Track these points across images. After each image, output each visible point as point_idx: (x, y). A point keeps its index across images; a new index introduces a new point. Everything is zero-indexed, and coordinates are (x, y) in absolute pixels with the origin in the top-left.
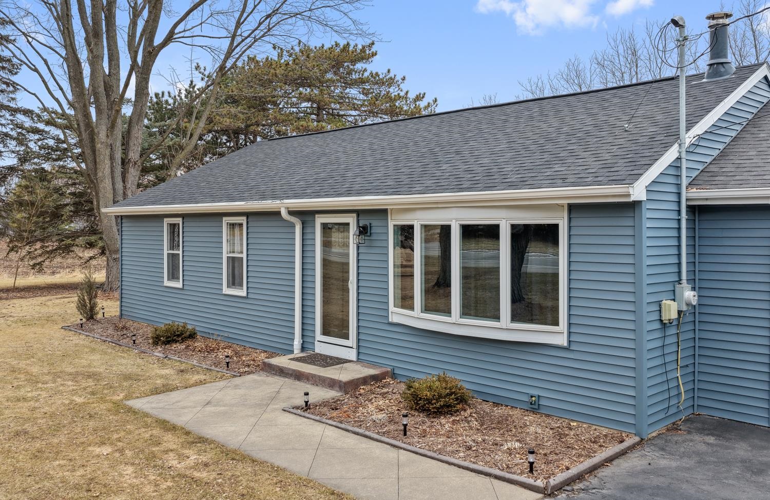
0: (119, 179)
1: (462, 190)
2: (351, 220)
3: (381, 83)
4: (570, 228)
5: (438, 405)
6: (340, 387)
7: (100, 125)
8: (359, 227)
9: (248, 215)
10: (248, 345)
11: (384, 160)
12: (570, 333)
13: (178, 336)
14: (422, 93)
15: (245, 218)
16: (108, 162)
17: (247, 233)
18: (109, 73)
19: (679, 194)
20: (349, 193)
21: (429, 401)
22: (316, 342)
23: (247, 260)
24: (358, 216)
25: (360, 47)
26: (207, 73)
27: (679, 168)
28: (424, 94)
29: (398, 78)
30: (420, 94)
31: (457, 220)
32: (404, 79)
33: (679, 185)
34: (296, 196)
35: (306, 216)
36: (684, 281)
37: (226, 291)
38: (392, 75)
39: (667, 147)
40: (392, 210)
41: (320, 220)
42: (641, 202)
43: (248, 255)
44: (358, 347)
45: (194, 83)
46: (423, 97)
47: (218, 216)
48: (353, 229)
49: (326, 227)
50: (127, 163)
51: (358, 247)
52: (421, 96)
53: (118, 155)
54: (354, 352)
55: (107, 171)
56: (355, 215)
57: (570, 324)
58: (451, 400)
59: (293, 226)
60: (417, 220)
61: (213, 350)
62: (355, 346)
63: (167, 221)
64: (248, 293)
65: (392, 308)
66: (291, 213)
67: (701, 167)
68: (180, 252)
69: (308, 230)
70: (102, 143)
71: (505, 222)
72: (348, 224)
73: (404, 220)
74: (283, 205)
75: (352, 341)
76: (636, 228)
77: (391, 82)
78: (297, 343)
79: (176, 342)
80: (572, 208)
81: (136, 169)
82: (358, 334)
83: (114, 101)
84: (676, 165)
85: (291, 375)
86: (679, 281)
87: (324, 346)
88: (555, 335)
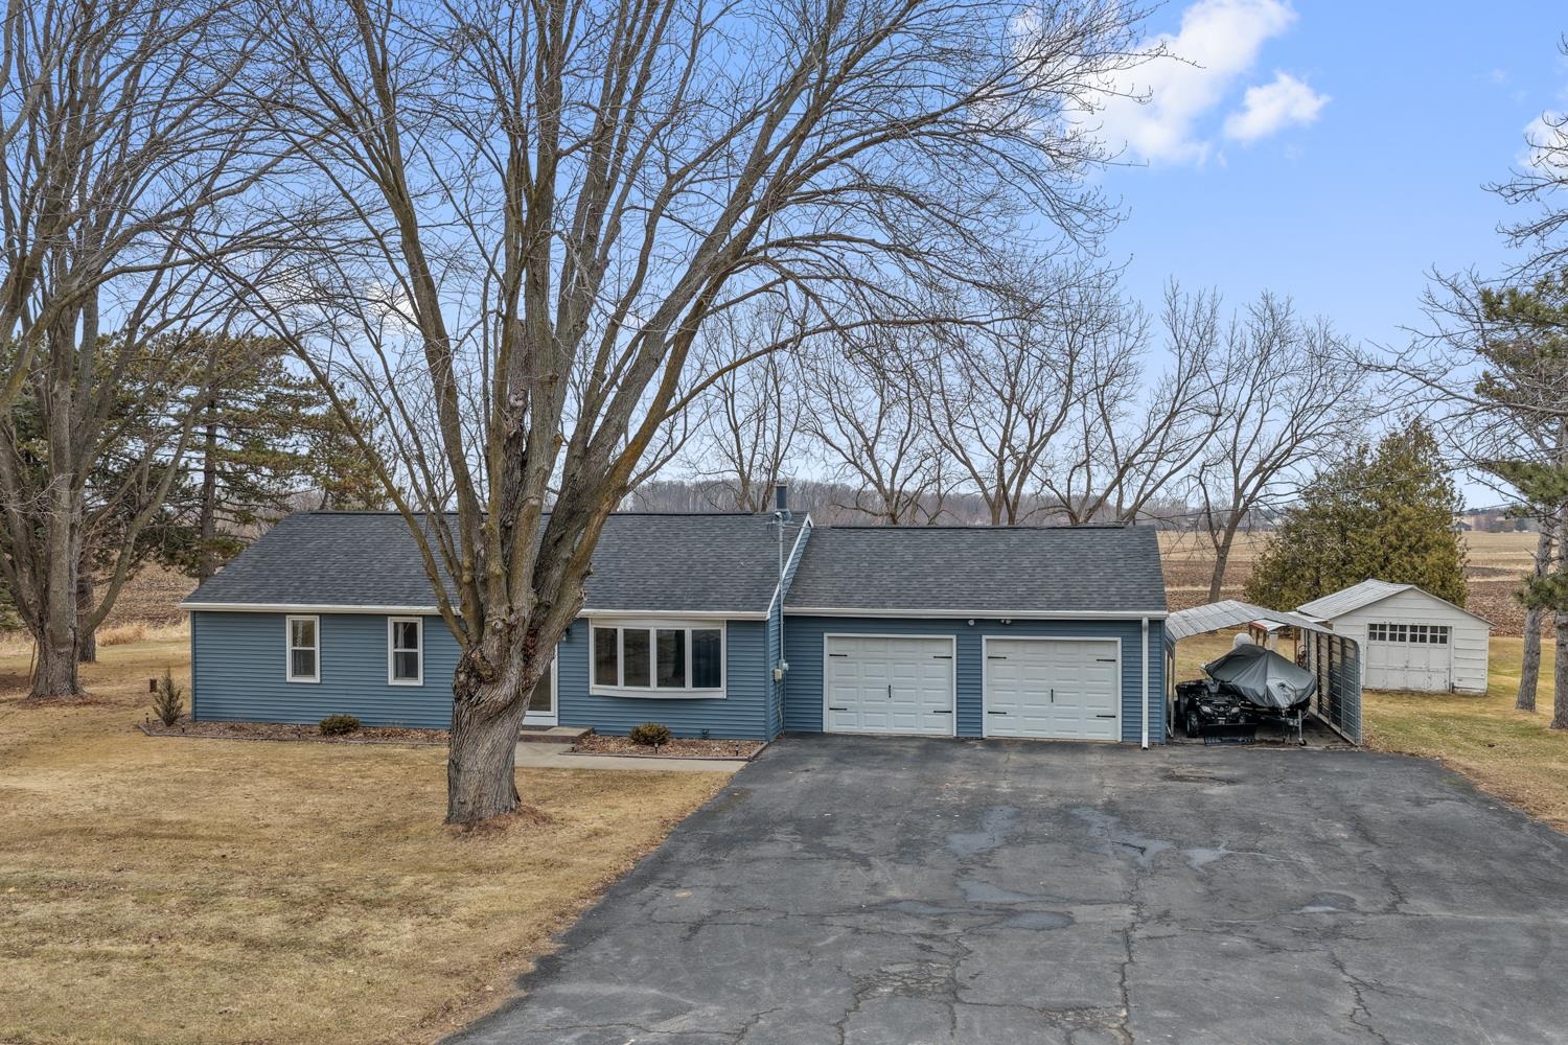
1: (658, 609)
4: (726, 633)
9: (424, 616)
12: (727, 691)
15: (420, 619)
17: (424, 631)
19: (780, 610)
23: (424, 655)
31: (656, 627)
36: (782, 658)
37: (393, 682)
40: (593, 618)
43: (424, 650)
44: (560, 715)
47: (383, 616)
54: (556, 719)
57: (727, 686)
60: (621, 627)
62: (556, 715)
63: (290, 618)
64: (424, 682)
65: (592, 686)
68: (317, 649)
71: (689, 629)
73: (609, 626)
75: (554, 712)
76: (766, 632)
80: (727, 622)
82: (560, 706)
88: (720, 693)
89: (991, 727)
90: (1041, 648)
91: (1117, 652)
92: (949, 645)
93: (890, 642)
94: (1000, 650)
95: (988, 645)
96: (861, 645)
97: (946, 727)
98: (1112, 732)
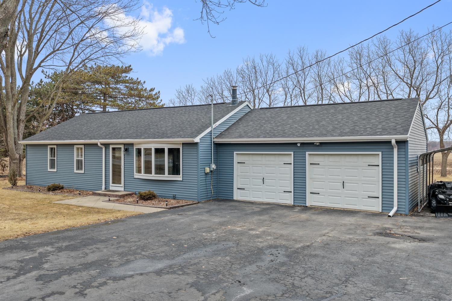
0: (16, 128)
1: (155, 138)
2: (122, 147)
3: (134, 83)
4: (183, 149)
5: (147, 197)
6: (119, 197)
7: (9, 105)
8: (124, 149)
9: (84, 145)
10: (84, 190)
11: (133, 127)
12: (183, 177)
13: (58, 188)
14: (153, 88)
15: (83, 146)
16: (12, 121)
17: (84, 151)
18: (12, 82)
19: (211, 140)
20: (121, 138)
21: (145, 196)
22: (110, 187)
23: (84, 160)
24: (124, 145)
25: (124, 67)
26: (47, 74)
27: (211, 133)
28: (154, 88)
29: (142, 82)
30: (152, 88)
31: (153, 147)
32: (144, 82)
33: (211, 138)
34: (103, 139)
35: (107, 145)
36: (213, 163)
37: (75, 171)
38: (139, 80)
39: (208, 127)
40: (135, 144)
41: (111, 147)
42: (198, 143)
43: (84, 159)
44: (124, 186)
45: (42, 80)
46: (154, 90)
47: (73, 145)
48: (123, 149)
49: (114, 149)
50: (19, 121)
51: (124, 155)
52: (153, 89)
53: (16, 118)
54: (123, 188)
55: (12, 125)
56: (123, 145)
57: (183, 175)
58: (151, 196)
59: (102, 148)
60: (142, 147)
61: (72, 192)
62: (123, 186)
63: (49, 147)
64: (84, 172)
65: (135, 173)
66: (101, 144)
67: (220, 133)
68: (56, 158)
69: (107, 150)
70: (9, 113)
71: (166, 147)
72: (121, 148)
73: (139, 147)
74: (99, 142)
75: (122, 185)
76: (197, 149)
77: (139, 83)
78: (103, 187)
79: (57, 190)
80: (183, 144)
81: (23, 123)
82: (124, 182)
83: (14, 94)
84: (210, 133)
85: (103, 195)
86: (211, 163)
87: (113, 187)
88: (179, 178)
89: (310, 201)
90: (337, 159)
91: (379, 161)
92: (289, 157)
93: (264, 156)
94: (316, 160)
95: (309, 157)
96: (251, 157)
97: (289, 200)
98: (376, 206)
